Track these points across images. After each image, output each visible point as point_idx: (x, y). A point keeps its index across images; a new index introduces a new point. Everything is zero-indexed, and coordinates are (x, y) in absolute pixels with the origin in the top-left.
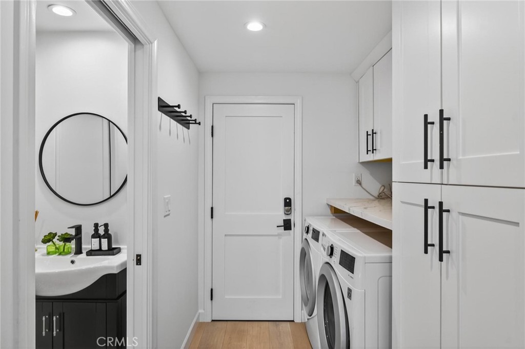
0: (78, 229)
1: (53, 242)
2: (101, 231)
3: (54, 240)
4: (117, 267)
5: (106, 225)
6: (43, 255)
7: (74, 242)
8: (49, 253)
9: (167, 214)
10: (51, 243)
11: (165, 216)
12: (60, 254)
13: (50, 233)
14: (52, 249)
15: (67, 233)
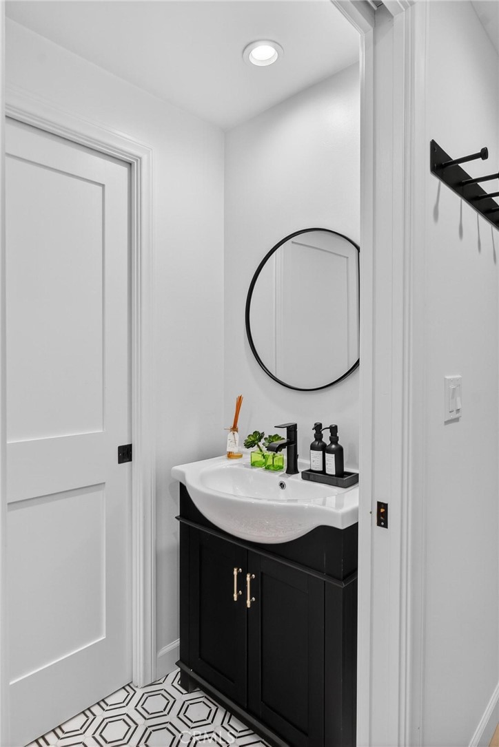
0: (292, 430)
1: (258, 446)
2: (326, 439)
3: (260, 444)
4: (344, 516)
5: (334, 430)
6: (246, 466)
7: (285, 451)
8: (253, 465)
9: (454, 416)
10: (256, 448)
11: (447, 422)
12: (267, 468)
13: (256, 433)
14: (259, 458)
15: (277, 435)
